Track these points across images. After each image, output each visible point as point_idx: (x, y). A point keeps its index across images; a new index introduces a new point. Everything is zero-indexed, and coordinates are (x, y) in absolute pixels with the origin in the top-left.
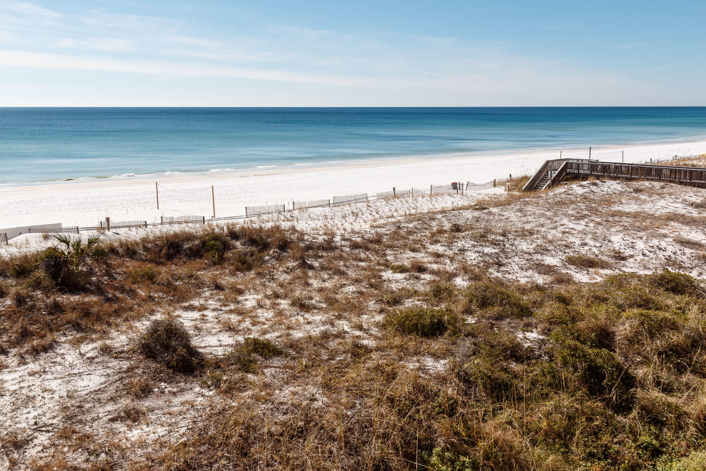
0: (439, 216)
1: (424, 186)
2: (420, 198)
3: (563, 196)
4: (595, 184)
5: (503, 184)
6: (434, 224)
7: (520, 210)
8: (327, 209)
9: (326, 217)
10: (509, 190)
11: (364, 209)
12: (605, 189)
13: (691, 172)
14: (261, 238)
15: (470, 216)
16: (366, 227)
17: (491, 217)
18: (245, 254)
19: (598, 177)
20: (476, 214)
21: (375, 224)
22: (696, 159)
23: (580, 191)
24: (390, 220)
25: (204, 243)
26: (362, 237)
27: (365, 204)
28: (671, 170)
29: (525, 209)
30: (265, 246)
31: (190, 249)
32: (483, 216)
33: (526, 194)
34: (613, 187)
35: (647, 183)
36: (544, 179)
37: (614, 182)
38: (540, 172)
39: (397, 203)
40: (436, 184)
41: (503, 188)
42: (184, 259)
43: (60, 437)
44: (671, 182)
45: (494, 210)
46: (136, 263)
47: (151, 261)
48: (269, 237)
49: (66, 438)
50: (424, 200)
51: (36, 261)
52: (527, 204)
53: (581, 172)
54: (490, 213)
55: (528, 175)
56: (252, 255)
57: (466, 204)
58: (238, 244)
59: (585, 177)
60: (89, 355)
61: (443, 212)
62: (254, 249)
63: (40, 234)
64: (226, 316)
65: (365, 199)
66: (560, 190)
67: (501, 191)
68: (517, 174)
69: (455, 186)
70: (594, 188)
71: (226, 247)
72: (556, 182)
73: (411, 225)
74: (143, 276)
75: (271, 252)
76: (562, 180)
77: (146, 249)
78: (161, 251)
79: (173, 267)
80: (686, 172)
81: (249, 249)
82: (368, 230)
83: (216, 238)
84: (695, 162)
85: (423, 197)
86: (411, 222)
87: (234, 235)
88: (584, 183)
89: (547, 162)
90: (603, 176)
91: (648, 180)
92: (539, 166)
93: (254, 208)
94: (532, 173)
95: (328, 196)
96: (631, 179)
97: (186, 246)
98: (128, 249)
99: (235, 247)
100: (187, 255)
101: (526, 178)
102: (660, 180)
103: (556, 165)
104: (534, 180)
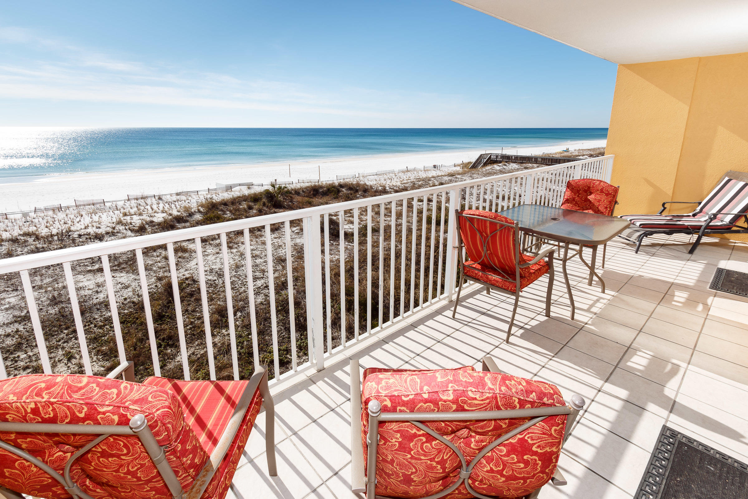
0: (433, 179)
1: (420, 166)
2: (420, 172)
3: (490, 170)
4: (505, 165)
5: (459, 165)
6: (430, 182)
7: (471, 176)
8: (376, 176)
9: (376, 180)
10: (463, 168)
11: (394, 177)
12: (510, 167)
13: (552, 159)
14: (354, 187)
15: (447, 179)
16: (399, 184)
17: (457, 179)
18: (348, 194)
19: (506, 162)
20: (450, 178)
21: (403, 182)
22: (554, 154)
23: (498, 168)
24: (409, 181)
25: (329, 189)
26: (398, 188)
27: (394, 175)
28: (542, 159)
29: (473, 176)
30: (357, 191)
31: (323, 192)
32: (453, 179)
33: (471, 170)
34: (514, 166)
35: (530, 165)
36: (479, 163)
37: (514, 164)
38: (478, 160)
39: (409, 174)
40: (426, 165)
41: (459, 167)
42: (321, 196)
43: (298, 259)
44: (542, 164)
45: (458, 176)
46: (300, 198)
47: (307, 197)
48: (357, 187)
49: (300, 259)
50: (422, 173)
51: (261, 195)
52: (473, 174)
53: (498, 159)
54: (456, 178)
55: (472, 161)
56: (351, 195)
57: (443, 174)
58: (344, 190)
59: (500, 162)
60: (296, 232)
61: (433, 177)
62: (352, 192)
63: (246, 187)
64: (348, 218)
65: (393, 172)
66: (488, 168)
67: (458, 169)
68: (466, 161)
69: (435, 166)
70: (505, 167)
71: (339, 191)
72: (485, 164)
73: (420, 183)
74: (306, 203)
75: (360, 193)
76: (488, 164)
77: (303, 191)
78: (310, 192)
79: (317, 199)
80: (549, 159)
81: (349, 192)
82: (400, 185)
83: (334, 187)
84: (553, 155)
85: (421, 171)
86: (420, 181)
87: (341, 186)
88: (500, 164)
89: (481, 155)
90: (509, 161)
91: (531, 163)
92: (477, 157)
93: (341, 176)
94: (474, 160)
95: (375, 171)
96: (522, 163)
97: (321, 191)
98: (296, 191)
99: (343, 191)
100: (321, 194)
101: (470, 163)
102: (536, 163)
103: (485, 156)
104: (475, 164)
